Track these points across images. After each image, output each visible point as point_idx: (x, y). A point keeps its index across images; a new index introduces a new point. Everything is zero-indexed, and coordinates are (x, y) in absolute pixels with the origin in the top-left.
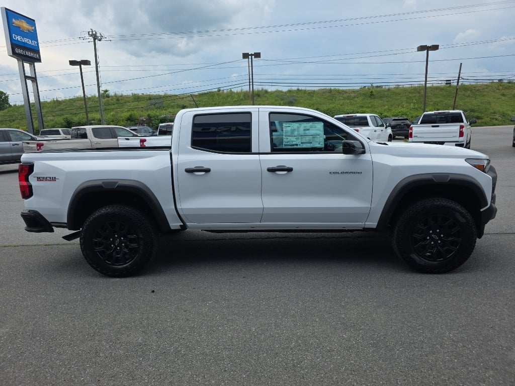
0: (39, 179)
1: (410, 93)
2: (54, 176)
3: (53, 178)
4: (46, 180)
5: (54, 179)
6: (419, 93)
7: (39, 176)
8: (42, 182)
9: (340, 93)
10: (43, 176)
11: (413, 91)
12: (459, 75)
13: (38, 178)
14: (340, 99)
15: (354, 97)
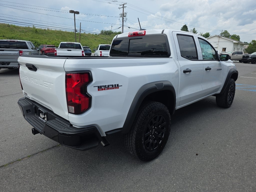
0: (100, 88)
1: (57, 33)
2: (116, 84)
3: (115, 85)
4: (108, 89)
5: (117, 86)
6: (61, 34)
7: (99, 85)
8: (104, 91)
9: (15, 28)
10: (104, 85)
11: (58, 33)
12: (80, 28)
13: (98, 87)
14: (17, 32)
15: (26, 32)
